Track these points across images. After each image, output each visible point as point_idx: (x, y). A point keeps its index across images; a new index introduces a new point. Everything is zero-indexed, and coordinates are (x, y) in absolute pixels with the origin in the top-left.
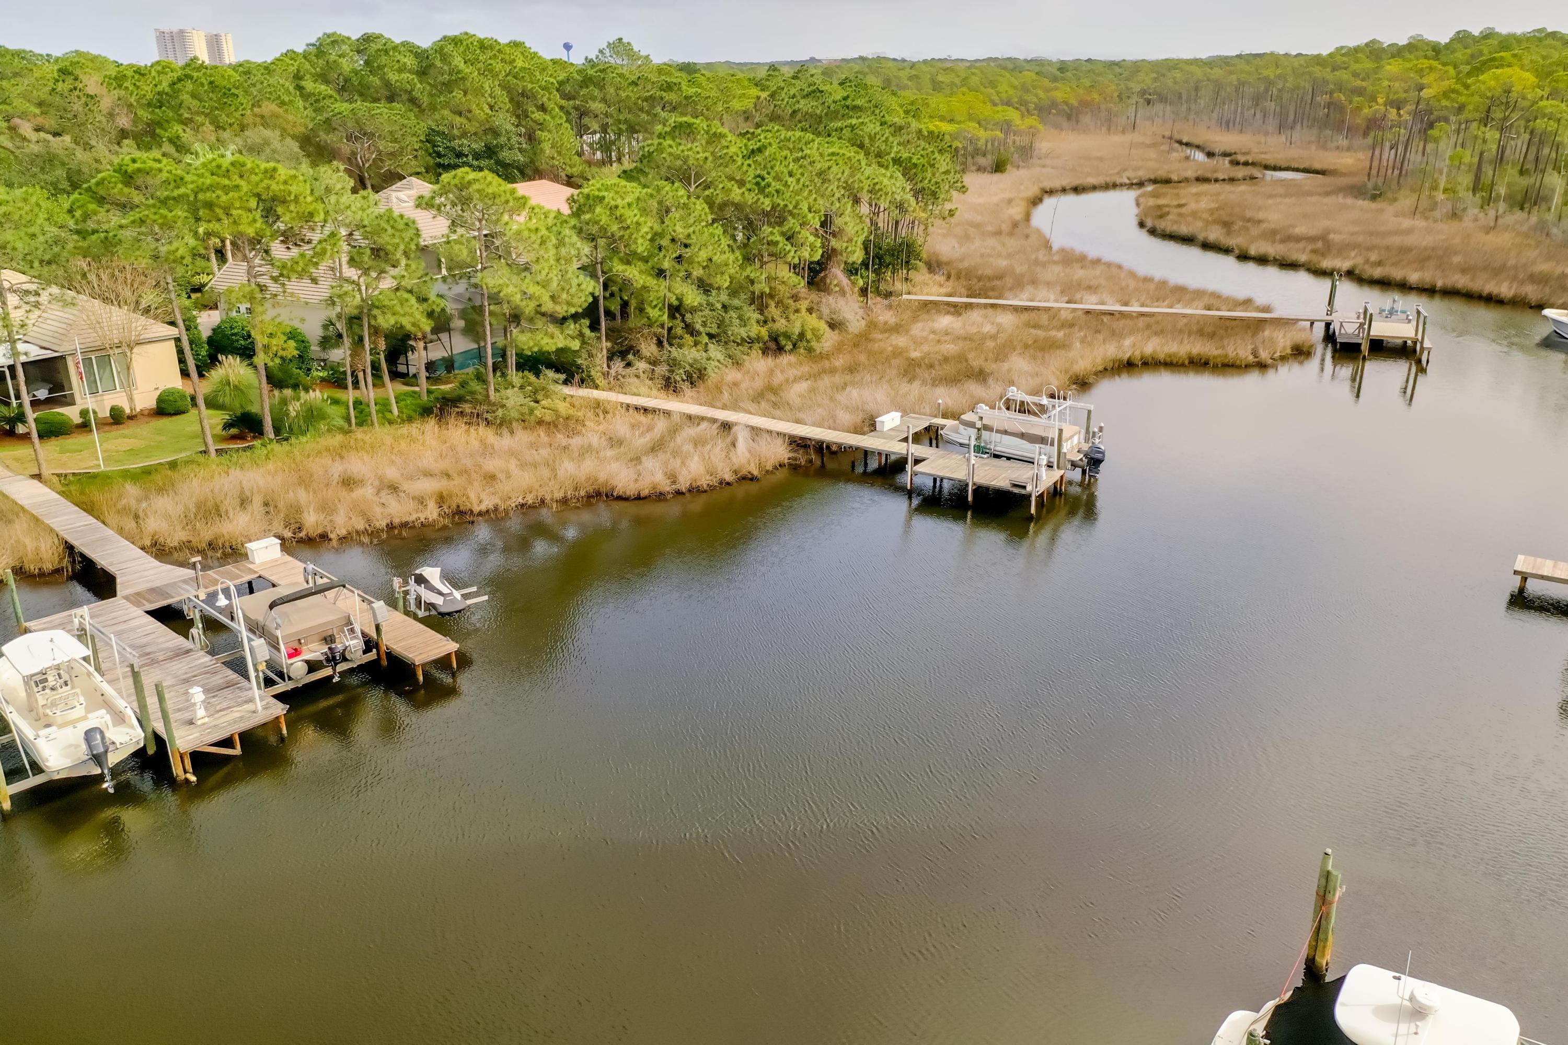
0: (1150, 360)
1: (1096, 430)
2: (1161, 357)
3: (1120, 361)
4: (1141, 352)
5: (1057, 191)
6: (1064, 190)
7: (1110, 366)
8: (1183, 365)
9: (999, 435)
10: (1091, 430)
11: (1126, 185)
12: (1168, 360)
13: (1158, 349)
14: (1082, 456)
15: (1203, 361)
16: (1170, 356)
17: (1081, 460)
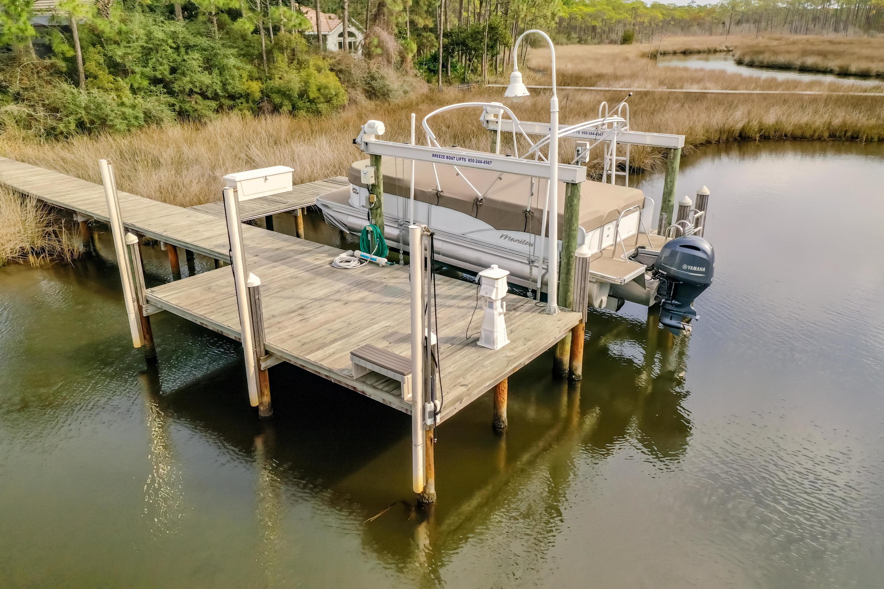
0: (772, 133)
1: (690, 201)
2: (789, 128)
3: (730, 132)
4: (760, 123)
5: (669, 53)
6: (675, 53)
7: (714, 137)
8: (820, 139)
9: (423, 206)
10: (675, 202)
11: (724, 51)
12: (798, 133)
13: (784, 119)
14: (641, 269)
15: (849, 134)
16: (801, 127)
17: (639, 280)
